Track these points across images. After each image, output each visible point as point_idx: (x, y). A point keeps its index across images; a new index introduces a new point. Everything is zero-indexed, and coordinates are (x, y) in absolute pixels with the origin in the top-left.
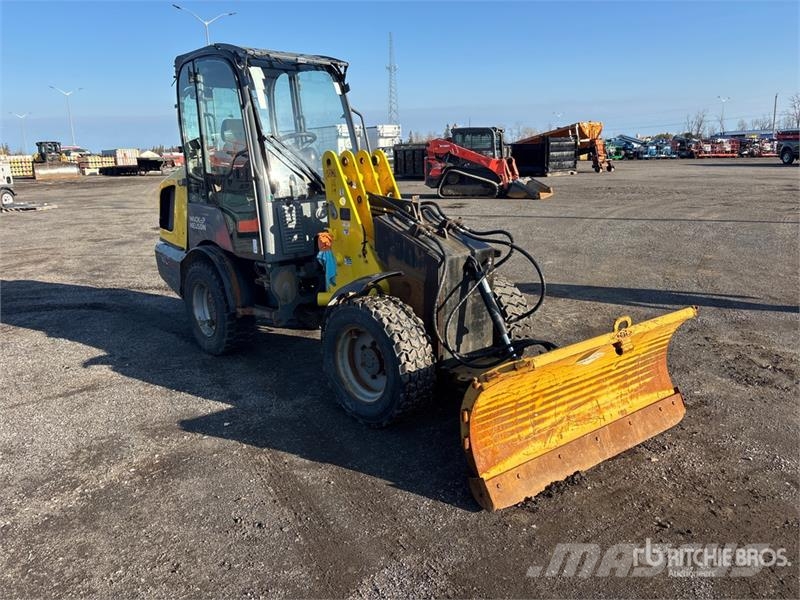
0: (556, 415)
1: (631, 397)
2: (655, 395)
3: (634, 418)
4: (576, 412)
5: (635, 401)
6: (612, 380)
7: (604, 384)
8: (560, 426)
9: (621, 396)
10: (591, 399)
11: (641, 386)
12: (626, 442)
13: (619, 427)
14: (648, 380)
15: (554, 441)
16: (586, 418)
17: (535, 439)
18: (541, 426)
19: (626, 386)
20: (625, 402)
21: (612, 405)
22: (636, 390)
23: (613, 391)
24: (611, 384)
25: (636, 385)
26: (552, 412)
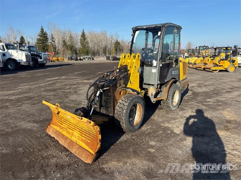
0: (65, 126)
1: (81, 140)
2: (88, 148)
3: (76, 145)
4: (68, 129)
5: (81, 142)
6: (79, 130)
7: (77, 129)
8: (64, 129)
9: (79, 137)
10: (72, 130)
11: (85, 140)
12: (70, 148)
13: (72, 143)
14: (89, 141)
15: (61, 131)
16: (69, 133)
17: (59, 127)
18: (61, 125)
19: (81, 135)
20: (79, 139)
21: (75, 137)
22: (83, 140)
23: (78, 134)
24: (78, 131)
25: (84, 139)
26: (64, 124)
